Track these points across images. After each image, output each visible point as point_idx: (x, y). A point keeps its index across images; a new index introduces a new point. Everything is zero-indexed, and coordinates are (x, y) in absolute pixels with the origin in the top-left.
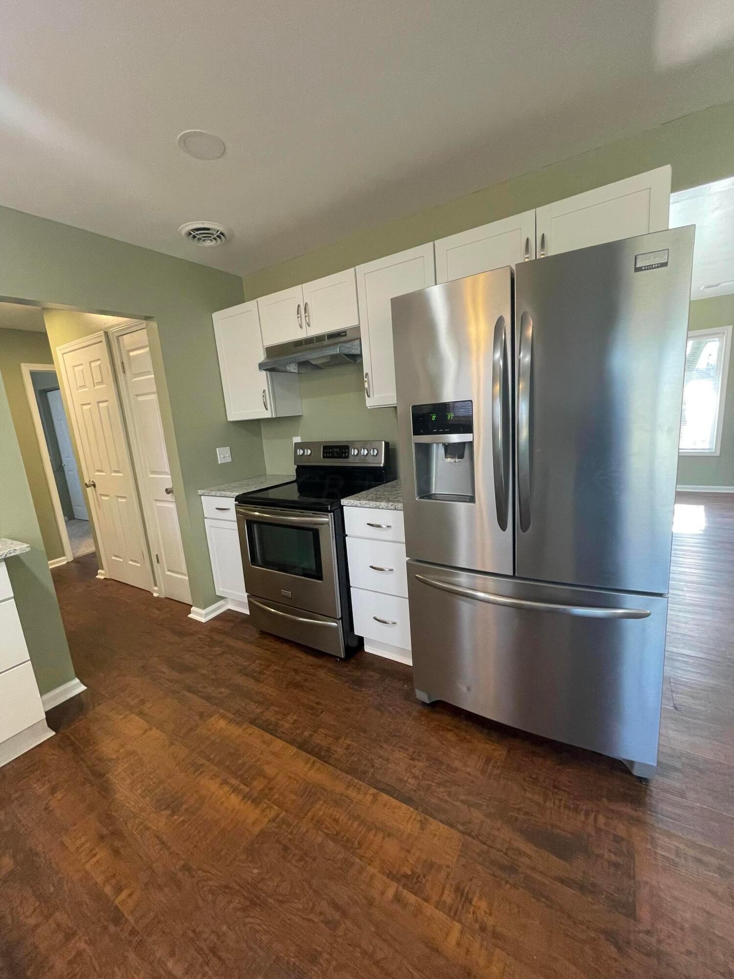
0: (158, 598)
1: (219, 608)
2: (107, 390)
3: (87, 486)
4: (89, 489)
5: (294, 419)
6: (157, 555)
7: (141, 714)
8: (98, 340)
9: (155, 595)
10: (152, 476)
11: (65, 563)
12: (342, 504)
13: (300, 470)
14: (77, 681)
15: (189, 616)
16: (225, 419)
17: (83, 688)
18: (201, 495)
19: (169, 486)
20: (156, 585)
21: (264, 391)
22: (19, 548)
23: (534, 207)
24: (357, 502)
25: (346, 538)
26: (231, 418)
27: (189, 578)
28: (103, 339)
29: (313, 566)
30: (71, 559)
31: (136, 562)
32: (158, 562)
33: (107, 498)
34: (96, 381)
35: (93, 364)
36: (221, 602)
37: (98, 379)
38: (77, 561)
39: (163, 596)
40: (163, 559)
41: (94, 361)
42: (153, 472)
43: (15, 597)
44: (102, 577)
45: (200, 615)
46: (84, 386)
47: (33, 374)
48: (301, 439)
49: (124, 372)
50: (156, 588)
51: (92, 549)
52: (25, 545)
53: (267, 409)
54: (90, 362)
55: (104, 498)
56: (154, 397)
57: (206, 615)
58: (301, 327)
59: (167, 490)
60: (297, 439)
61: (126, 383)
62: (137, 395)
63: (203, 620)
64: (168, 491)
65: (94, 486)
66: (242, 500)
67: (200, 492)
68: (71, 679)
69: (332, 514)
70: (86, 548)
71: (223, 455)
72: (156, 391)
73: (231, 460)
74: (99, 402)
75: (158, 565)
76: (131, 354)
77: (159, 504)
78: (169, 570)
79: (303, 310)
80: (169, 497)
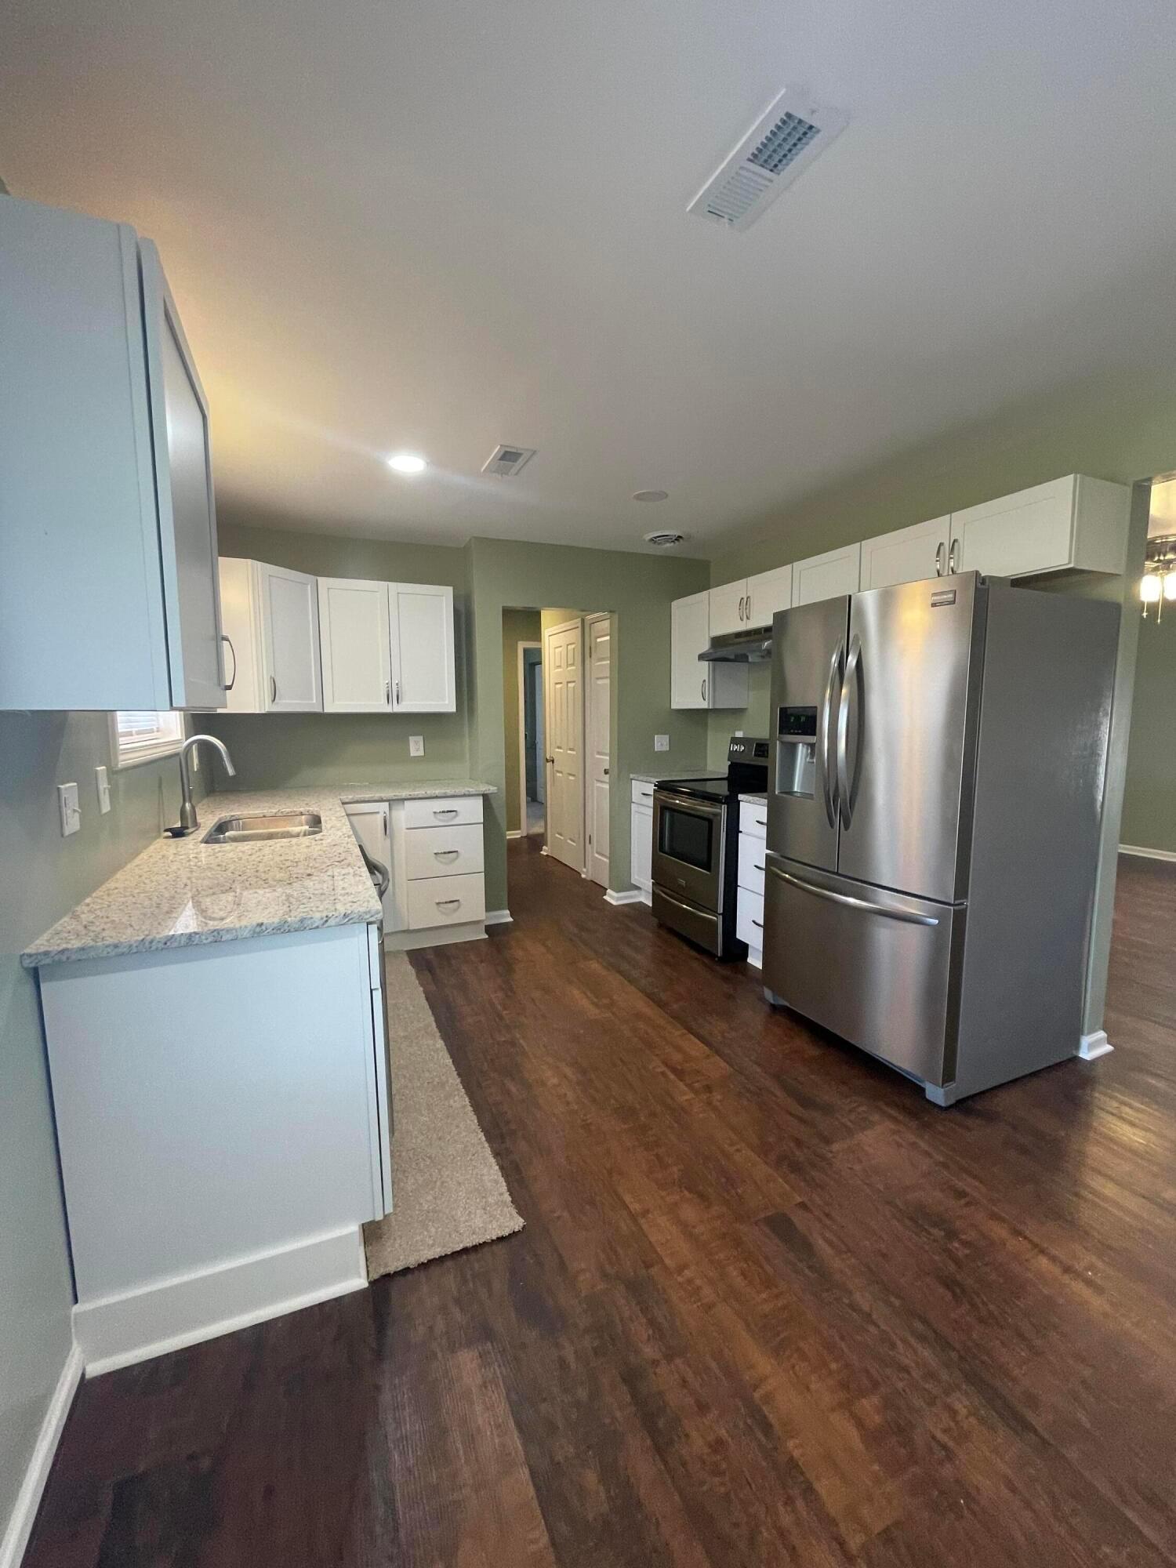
0: (584, 879)
1: (631, 897)
2: (574, 670)
3: (547, 761)
4: (548, 764)
5: (738, 712)
6: (590, 836)
7: (544, 945)
8: (576, 626)
9: (583, 876)
10: (598, 756)
11: (519, 836)
12: (739, 799)
13: (733, 767)
14: (508, 912)
15: (604, 897)
16: (668, 706)
17: (511, 920)
18: (632, 779)
19: (607, 767)
20: (585, 867)
21: (704, 681)
22: (493, 789)
23: (950, 512)
24: (751, 798)
25: (740, 834)
26: (674, 706)
27: (610, 862)
28: (579, 625)
29: (705, 856)
30: (525, 835)
31: (574, 842)
32: (590, 843)
33: (561, 775)
34: (569, 663)
35: (569, 647)
36: (635, 892)
37: (570, 662)
38: (528, 837)
39: (588, 879)
40: (594, 840)
41: (571, 644)
42: (599, 753)
43: (484, 823)
44: (545, 854)
45: (613, 898)
46: (559, 667)
47: (526, 651)
48: (744, 733)
49: (590, 656)
50: (584, 870)
51: (542, 830)
52: (496, 788)
53: (704, 699)
54: (568, 645)
55: (558, 774)
56: (607, 681)
57: (618, 899)
58: (742, 619)
59: (605, 770)
60: (739, 734)
61: (591, 666)
62: (598, 679)
63: (614, 903)
64: (606, 772)
65: (553, 761)
66: (662, 787)
67: (632, 776)
68: (503, 909)
69: (726, 806)
70: (538, 829)
71: (661, 743)
72: (608, 675)
73: (668, 749)
74: (568, 682)
75: (590, 846)
76: (599, 640)
77: (599, 785)
78: (597, 853)
79: (745, 603)
80: (606, 778)
